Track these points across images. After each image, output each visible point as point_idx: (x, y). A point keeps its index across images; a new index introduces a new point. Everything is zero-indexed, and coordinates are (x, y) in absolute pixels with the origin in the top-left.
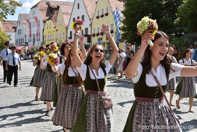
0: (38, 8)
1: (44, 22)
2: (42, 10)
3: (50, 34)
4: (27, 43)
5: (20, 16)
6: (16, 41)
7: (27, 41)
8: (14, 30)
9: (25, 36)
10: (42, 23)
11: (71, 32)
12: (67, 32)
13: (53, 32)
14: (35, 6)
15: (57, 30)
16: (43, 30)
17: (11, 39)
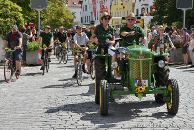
3: (117, 12)
4: (94, 22)
6: (82, 18)
7: (94, 20)
8: (80, 5)
9: (92, 13)
11: (137, 10)
12: (133, 10)
13: (120, 9)
15: (124, 7)
16: (110, 7)
17: (75, 17)
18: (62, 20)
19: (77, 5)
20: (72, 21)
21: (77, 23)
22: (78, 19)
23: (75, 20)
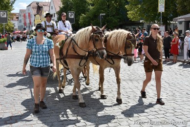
0: (31, 7)
1: (35, 16)
2: (33, 8)
5: (21, 11)
6: (19, 27)
8: (17, 19)
10: (33, 16)
14: (30, 5)
16: (34, 20)
17: (15, 26)
18: (7, 27)
19: (15, 19)
20: (13, 28)
21: (16, 29)
22: (16, 27)
23: (15, 28)
